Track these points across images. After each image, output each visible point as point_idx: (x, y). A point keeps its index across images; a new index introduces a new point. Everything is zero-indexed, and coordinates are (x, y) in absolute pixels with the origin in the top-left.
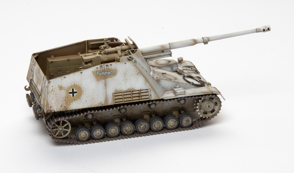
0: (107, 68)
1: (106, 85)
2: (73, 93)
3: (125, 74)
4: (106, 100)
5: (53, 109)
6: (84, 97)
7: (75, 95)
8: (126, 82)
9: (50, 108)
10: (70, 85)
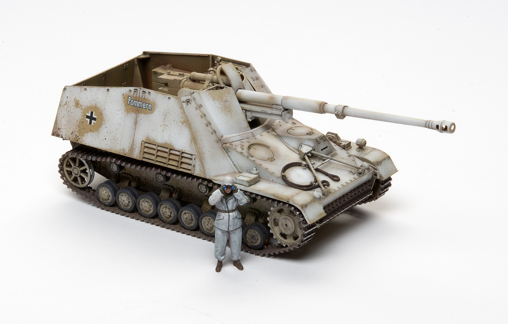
0: (143, 97)
1: (136, 123)
2: (91, 118)
3: (165, 116)
4: (132, 149)
5: (61, 133)
6: (104, 131)
7: (94, 123)
8: (165, 129)
9: (58, 130)
10: (89, 105)
